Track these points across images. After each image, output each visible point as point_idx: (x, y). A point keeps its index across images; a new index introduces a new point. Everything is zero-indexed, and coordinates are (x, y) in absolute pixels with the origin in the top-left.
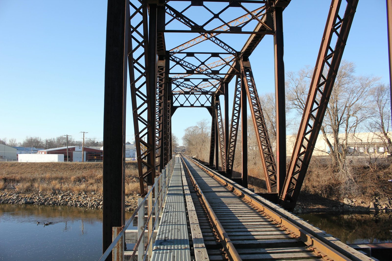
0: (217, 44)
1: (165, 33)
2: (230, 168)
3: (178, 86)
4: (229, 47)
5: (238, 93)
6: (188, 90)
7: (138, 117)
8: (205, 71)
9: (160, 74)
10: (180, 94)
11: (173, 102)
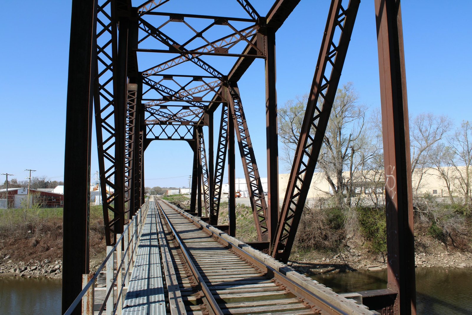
0: (200, 66)
1: (137, 53)
2: (215, 214)
3: (152, 114)
4: (214, 70)
5: (224, 124)
6: (165, 119)
7: (104, 154)
8: (185, 97)
9: (130, 101)
10: (154, 124)
11: (147, 133)
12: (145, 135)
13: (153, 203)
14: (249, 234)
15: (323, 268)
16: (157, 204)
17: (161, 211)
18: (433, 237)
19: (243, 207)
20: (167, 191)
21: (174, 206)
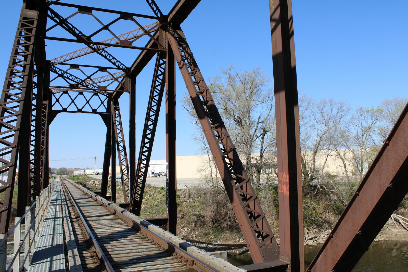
11: (53, 104)
12: (51, 106)
13: (58, 183)
14: (160, 215)
15: (238, 248)
16: (63, 185)
17: (68, 194)
18: (336, 214)
19: (150, 187)
20: (73, 172)
21: (81, 187)
